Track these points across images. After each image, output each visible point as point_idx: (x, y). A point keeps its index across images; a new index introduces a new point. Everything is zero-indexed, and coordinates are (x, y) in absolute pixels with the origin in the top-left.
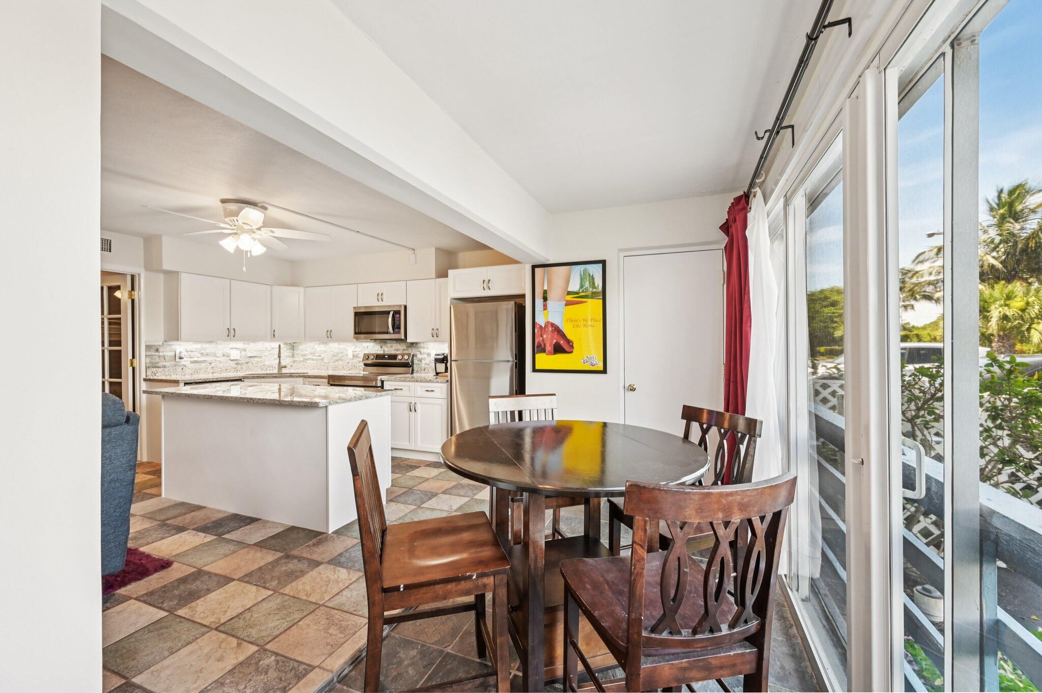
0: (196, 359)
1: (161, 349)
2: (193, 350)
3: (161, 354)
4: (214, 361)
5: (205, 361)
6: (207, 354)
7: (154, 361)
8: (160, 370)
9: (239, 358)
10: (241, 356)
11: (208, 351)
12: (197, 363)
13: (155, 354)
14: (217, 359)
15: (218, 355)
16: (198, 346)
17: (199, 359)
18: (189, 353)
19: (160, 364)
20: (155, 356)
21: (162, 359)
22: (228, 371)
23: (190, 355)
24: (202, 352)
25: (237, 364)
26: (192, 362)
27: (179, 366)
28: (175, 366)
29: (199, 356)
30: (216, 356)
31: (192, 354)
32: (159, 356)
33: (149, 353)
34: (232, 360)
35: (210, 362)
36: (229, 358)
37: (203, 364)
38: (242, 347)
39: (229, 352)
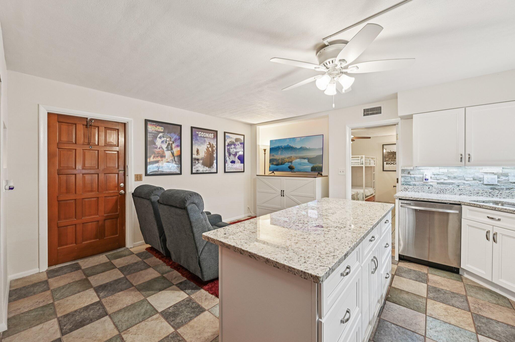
0: (442, 181)
1: (411, 173)
2: (439, 173)
3: (412, 176)
4: (463, 184)
5: (452, 184)
6: (455, 178)
7: (407, 180)
8: (411, 187)
9: (496, 183)
10: (498, 182)
11: (455, 175)
12: (443, 184)
13: (407, 175)
14: (466, 182)
15: (466, 179)
16: (445, 170)
17: (446, 181)
18: (435, 175)
19: (412, 183)
20: (408, 177)
21: (413, 179)
22: (480, 194)
23: (436, 178)
24: (449, 175)
25: (493, 189)
26: (438, 183)
27: (426, 185)
28: (424, 185)
29: (447, 178)
30: (465, 180)
31: (438, 177)
32: (411, 177)
33: (403, 175)
34: (486, 185)
35: (458, 184)
36: (482, 182)
37: (451, 186)
38: (501, 172)
39: (482, 176)
